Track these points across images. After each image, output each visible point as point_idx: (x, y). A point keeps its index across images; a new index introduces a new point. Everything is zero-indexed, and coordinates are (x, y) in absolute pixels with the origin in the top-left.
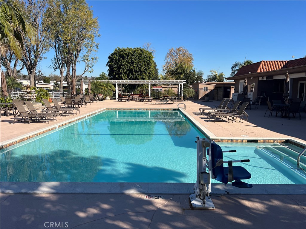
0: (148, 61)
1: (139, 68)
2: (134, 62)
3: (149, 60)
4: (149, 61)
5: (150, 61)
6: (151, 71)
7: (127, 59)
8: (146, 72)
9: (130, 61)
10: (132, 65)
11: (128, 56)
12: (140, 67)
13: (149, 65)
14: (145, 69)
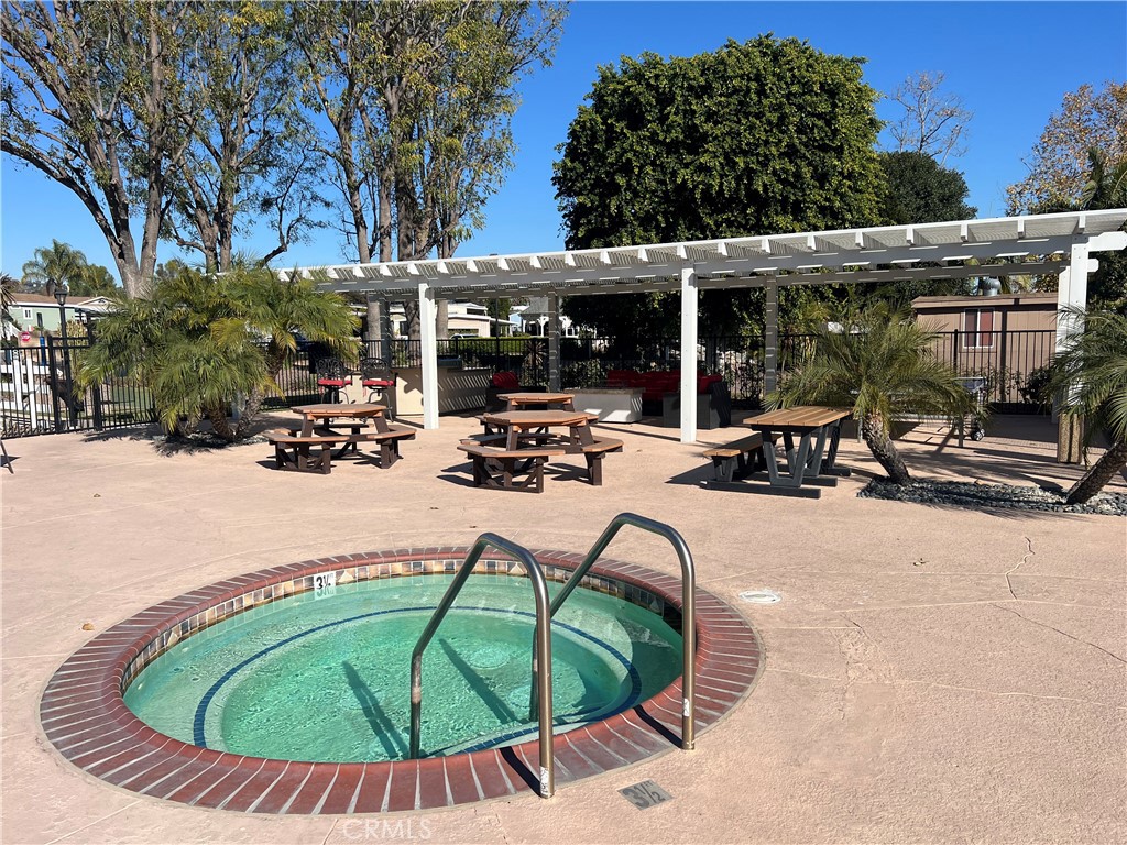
0: (820, 116)
1: (738, 179)
2: (704, 137)
3: (824, 108)
4: (829, 119)
5: (835, 117)
6: (842, 196)
7: (663, 119)
8: (797, 202)
9: (677, 134)
10: (688, 159)
11: (665, 100)
12: (749, 172)
13: (825, 148)
14: (785, 182)
